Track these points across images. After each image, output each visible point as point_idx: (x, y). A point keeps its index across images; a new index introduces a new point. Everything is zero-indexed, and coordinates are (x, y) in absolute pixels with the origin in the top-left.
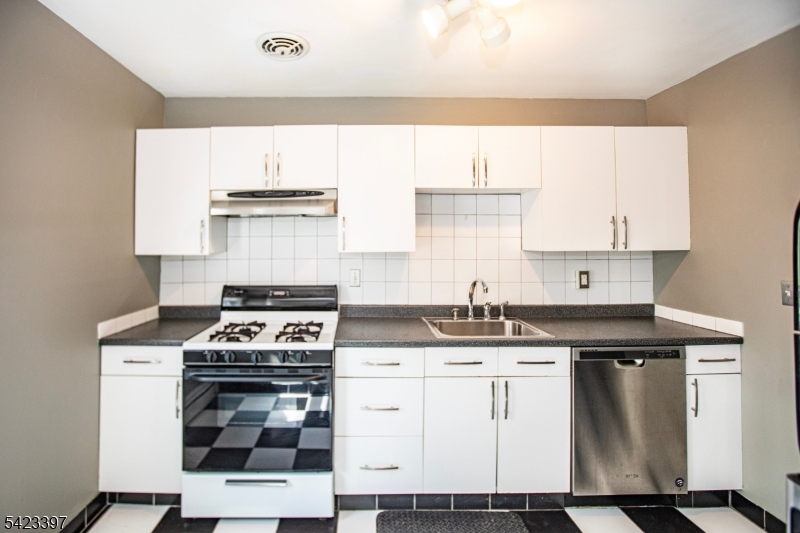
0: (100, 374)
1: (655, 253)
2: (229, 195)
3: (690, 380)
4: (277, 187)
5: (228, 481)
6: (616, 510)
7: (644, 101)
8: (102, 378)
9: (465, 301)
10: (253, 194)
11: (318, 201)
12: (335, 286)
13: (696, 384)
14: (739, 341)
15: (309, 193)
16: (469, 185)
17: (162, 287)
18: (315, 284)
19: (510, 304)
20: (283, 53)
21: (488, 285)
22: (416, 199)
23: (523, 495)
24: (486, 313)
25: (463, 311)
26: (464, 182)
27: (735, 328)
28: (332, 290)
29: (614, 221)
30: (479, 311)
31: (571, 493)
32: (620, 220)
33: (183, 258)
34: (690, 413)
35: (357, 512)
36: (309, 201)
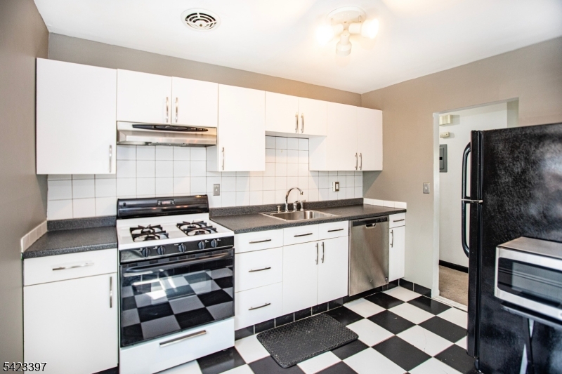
0: (23, 286)
1: (364, 172)
2: (134, 126)
3: (390, 231)
4: (174, 123)
5: (161, 344)
6: (362, 299)
7: (360, 95)
8: (24, 288)
9: (283, 201)
10: (156, 127)
11: (202, 135)
12: (206, 195)
13: (392, 233)
14: (404, 211)
15: (197, 130)
16: (293, 131)
17: (49, 203)
18: (189, 195)
19: (307, 201)
20: (201, 25)
21: (303, 190)
22: (266, 139)
23: (326, 303)
24: (295, 207)
25: (283, 207)
26: (291, 129)
27: (403, 205)
28: (205, 198)
29: (356, 156)
30: (291, 207)
31: (348, 296)
32: (359, 155)
33: (72, 177)
34: (390, 246)
35: (243, 339)
36: (196, 135)
